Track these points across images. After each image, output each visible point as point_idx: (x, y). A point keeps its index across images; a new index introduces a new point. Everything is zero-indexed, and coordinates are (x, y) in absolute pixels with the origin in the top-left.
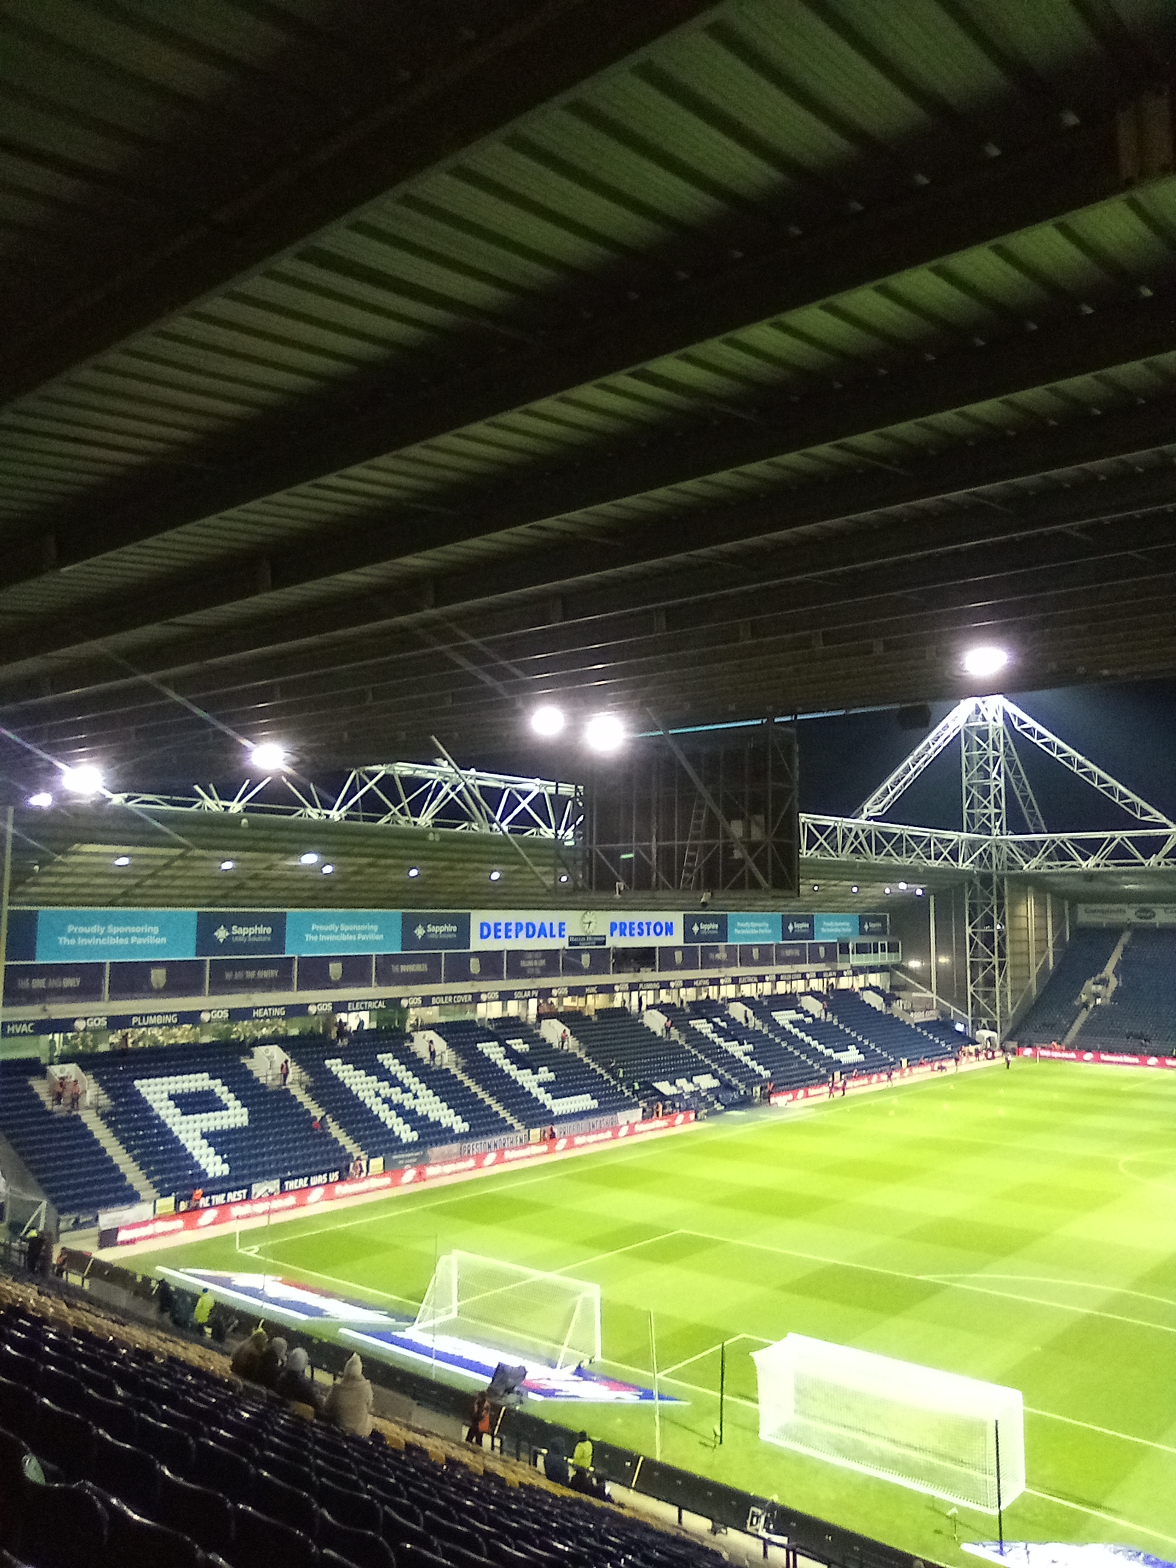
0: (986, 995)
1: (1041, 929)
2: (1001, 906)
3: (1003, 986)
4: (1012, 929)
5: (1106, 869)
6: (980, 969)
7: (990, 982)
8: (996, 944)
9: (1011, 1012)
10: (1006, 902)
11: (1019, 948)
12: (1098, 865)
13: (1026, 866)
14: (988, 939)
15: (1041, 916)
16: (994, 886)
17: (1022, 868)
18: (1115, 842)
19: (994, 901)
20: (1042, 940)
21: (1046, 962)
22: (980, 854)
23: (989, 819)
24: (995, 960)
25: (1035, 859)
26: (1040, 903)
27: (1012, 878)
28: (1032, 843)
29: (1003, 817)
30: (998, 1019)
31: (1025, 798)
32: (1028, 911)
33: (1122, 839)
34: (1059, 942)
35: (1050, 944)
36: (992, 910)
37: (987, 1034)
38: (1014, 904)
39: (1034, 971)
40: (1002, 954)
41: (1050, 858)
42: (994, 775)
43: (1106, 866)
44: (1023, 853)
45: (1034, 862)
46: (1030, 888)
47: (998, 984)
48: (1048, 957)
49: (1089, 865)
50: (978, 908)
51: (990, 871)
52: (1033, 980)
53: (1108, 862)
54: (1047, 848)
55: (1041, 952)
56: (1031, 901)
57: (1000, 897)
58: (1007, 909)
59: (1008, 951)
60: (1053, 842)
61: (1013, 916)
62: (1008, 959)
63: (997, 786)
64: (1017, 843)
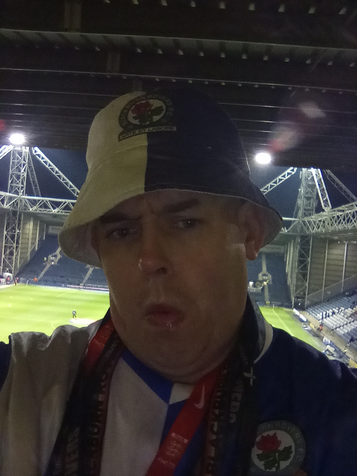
0: (9, 259)
1: (34, 234)
2: (19, 224)
3: (16, 256)
4: (23, 233)
5: (61, 213)
6: (8, 249)
7: (11, 253)
8: (16, 239)
9: (18, 266)
10: (22, 223)
11: (24, 241)
12: (58, 212)
13: (31, 209)
14: (13, 237)
15: (35, 229)
16: (18, 216)
17: (29, 210)
18: (66, 204)
19: (17, 221)
20: (34, 239)
21: (35, 248)
22: (14, 202)
23: (18, 188)
24: (15, 245)
25: (35, 207)
26: (35, 225)
27: (25, 213)
28: (35, 200)
29: (24, 189)
30: (13, 269)
31: (34, 182)
32: (30, 226)
33: (69, 203)
34: (41, 240)
35: (37, 240)
36: (16, 225)
37: (8, 274)
38: (25, 224)
39: (29, 251)
40: (18, 243)
41: (41, 207)
42: (22, 171)
43: (62, 212)
44: (31, 204)
45: (35, 208)
46: (32, 218)
47: (14, 255)
48: (36, 246)
49: (55, 211)
50: (10, 224)
51: (17, 209)
52: (29, 254)
53: (63, 211)
54: (40, 203)
55: (33, 243)
56: (32, 223)
57: (20, 220)
58: (22, 226)
59: (20, 242)
60: (43, 201)
61: (23, 228)
62: (20, 245)
63: (23, 176)
64: (29, 200)
